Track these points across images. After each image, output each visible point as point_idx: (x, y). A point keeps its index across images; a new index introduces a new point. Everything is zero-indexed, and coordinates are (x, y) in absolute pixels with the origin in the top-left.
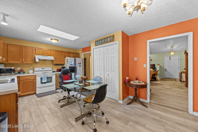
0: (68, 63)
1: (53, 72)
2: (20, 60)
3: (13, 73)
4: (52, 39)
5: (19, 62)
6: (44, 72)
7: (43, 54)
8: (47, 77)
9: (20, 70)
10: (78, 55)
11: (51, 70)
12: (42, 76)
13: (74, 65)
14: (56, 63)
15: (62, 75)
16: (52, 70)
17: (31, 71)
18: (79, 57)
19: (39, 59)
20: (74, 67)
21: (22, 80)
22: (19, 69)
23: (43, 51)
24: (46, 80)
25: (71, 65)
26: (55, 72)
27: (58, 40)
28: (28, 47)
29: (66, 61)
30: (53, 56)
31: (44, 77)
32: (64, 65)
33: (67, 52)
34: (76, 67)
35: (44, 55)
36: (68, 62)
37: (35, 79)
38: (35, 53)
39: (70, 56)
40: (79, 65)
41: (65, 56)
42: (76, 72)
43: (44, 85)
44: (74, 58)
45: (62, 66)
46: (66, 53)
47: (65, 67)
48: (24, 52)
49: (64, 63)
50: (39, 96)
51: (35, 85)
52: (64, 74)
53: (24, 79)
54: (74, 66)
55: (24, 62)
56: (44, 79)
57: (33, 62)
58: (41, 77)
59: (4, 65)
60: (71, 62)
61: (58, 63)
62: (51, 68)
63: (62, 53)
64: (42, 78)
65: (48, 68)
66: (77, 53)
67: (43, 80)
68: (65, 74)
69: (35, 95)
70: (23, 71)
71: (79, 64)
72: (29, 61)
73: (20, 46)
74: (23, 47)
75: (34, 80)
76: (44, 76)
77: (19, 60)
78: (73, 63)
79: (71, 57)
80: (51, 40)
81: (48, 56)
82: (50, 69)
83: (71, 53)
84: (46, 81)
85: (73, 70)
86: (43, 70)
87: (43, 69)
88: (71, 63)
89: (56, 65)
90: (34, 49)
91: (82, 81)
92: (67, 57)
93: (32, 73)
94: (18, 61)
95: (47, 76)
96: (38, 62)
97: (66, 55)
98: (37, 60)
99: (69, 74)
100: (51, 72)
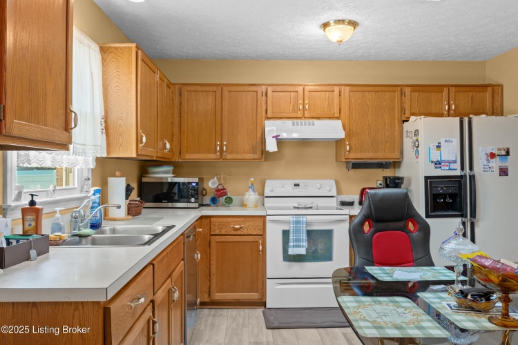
0: (417, 151)
1: (343, 204)
2: (216, 146)
3: (193, 200)
4: (325, 25)
5: (212, 156)
6: (303, 202)
7: (294, 115)
8: (309, 233)
9: (218, 190)
10: (488, 94)
11: (334, 193)
12: (289, 222)
13: (458, 165)
14: (355, 156)
15: (366, 228)
16: (339, 192)
17: (251, 197)
18: (497, 111)
19: (276, 137)
20: (461, 177)
21: (217, 232)
22: (212, 184)
23: (297, 98)
24: (305, 244)
25: (438, 164)
26: (351, 204)
27: (354, 24)
28: (240, 88)
29: (408, 143)
30: (338, 118)
31: (297, 231)
32: (396, 164)
33: (416, 88)
34: (472, 178)
35: (300, 114)
36: (416, 146)
37: (263, 235)
38: (264, 113)
39: (434, 110)
40: (496, 164)
41: (403, 110)
42: (473, 215)
43: (297, 269)
44: (458, 119)
45: (389, 173)
46: (407, 90)
47: (401, 179)
48: (226, 114)
49: (395, 155)
50: (272, 318)
51: (260, 264)
52: (378, 221)
53: (223, 232)
54: (458, 173)
55: (229, 156)
56: (298, 240)
57: (256, 156)
58: (286, 228)
59: (170, 168)
60: (439, 147)
61: (366, 156)
62: (333, 183)
63: (388, 95)
64: (289, 231)
65: (318, 182)
66: (484, 87)
67: (291, 244)
68: (382, 225)
69: (259, 312)
70: (225, 194)
71: (492, 155)
72: (244, 152)
73: (214, 89)
74: (225, 89)
75: (257, 238)
76: (297, 222)
77: (213, 147)
78: (451, 151)
79: (441, 115)
80: (321, 31)
81: (316, 121)
82: (329, 187)
83: (438, 88)
84: (302, 251)
85: (452, 196)
86: (297, 192)
87: (297, 185)
88: (435, 156)
89: (357, 166)
90: (260, 94)
91: (487, 296)
92: (413, 118)
93: (256, 206)
94: (209, 151)
95: (308, 224)
96: (274, 153)
97: (407, 106)
98: (271, 146)
99: (411, 226)
100: (333, 202)
